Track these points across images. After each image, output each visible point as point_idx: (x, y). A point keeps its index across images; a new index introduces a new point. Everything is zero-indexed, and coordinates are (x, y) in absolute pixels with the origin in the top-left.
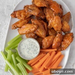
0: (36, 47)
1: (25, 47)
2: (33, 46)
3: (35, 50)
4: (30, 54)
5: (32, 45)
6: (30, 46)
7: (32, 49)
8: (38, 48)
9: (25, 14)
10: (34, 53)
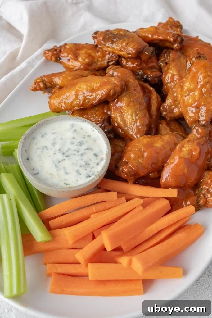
0: (96, 155)
1: (54, 144)
2: (84, 147)
3: (87, 164)
4: (62, 173)
5: (81, 144)
6: (74, 147)
7: (78, 158)
8: (102, 160)
9: (93, 54)
10: (78, 172)
